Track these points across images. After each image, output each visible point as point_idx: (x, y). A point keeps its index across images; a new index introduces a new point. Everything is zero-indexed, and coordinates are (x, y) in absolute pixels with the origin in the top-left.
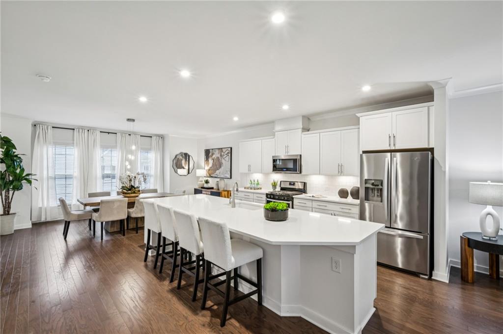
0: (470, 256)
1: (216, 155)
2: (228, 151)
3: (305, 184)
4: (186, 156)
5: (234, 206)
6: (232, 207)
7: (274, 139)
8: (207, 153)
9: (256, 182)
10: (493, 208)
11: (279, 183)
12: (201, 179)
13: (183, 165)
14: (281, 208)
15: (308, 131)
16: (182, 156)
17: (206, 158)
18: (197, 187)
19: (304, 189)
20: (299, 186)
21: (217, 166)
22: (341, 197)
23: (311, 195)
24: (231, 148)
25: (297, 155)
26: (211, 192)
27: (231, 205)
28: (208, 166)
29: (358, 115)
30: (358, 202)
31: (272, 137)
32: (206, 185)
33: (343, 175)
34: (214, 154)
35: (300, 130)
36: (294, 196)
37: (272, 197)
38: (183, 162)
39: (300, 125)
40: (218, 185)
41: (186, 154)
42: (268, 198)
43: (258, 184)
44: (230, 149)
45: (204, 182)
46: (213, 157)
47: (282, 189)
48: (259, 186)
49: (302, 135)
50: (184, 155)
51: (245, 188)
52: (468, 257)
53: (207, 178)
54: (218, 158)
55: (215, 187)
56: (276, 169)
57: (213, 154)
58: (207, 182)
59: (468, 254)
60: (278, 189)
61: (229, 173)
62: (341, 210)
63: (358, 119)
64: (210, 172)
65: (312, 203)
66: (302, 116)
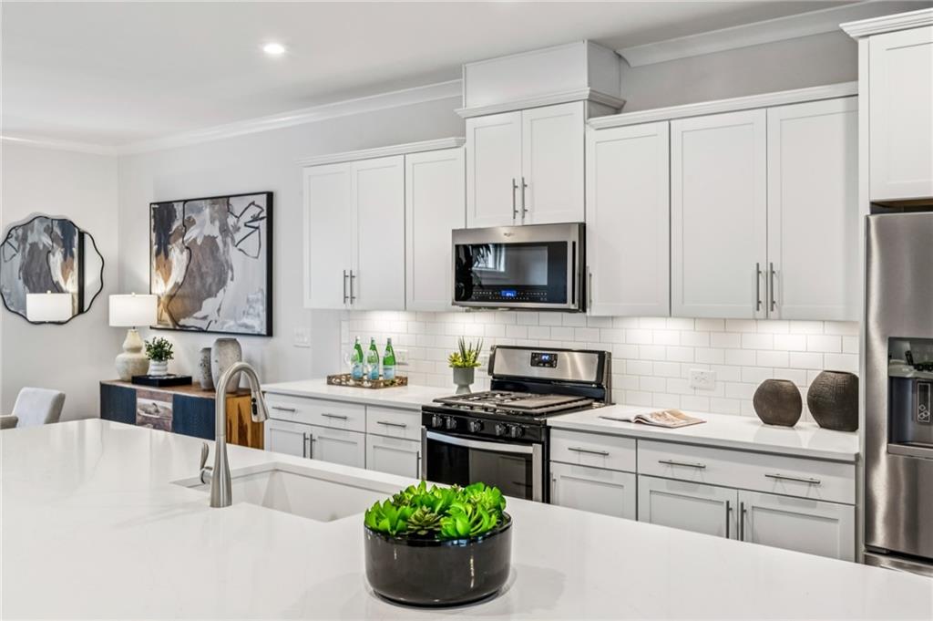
1: (204, 227)
2: (254, 211)
3: (603, 360)
4: (70, 236)
5: (222, 496)
6: (215, 503)
7: (461, 150)
8: (164, 219)
9: (382, 352)
11: (484, 357)
12: (130, 340)
13: (57, 275)
14: (461, 525)
15: (618, 110)
16: (49, 231)
17: (159, 243)
18: (114, 376)
19: (600, 386)
20: (578, 369)
21: (209, 280)
22: (768, 420)
23: (631, 413)
24: (270, 196)
25: (567, 226)
26: (176, 398)
27: (205, 495)
28: (166, 281)
29: (852, 28)
30: (851, 444)
31: (452, 141)
32: (154, 369)
33: (780, 319)
34: (194, 222)
35: (579, 109)
36: (551, 421)
37: (450, 423)
38: (56, 260)
39: (579, 84)
40: (206, 365)
41: (67, 226)
42: (430, 427)
43: (390, 360)
44: (262, 201)
45: (144, 354)
46: (192, 234)
47: (501, 384)
48: (395, 371)
49: (591, 133)
50: (57, 230)
51: (330, 380)
53: (160, 336)
54: (210, 240)
55: (197, 375)
56: (468, 287)
57: (187, 224)
58: (160, 352)
60: (481, 383)
61: (261, 308)
62: (769, 485)
63: (850, 47)
64: (177, 305)
65: (634, 452)
66: (586, 42)
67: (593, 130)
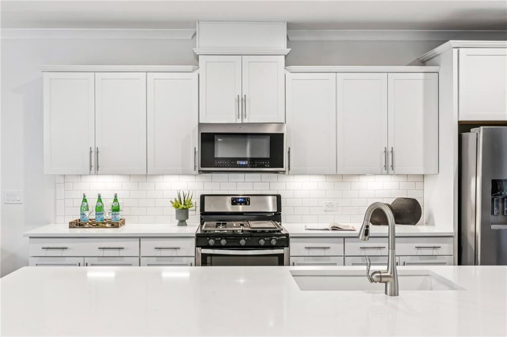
7: (194, 74)
31: (190, 68)
35: (281, 60)
49: (289, 75)
65: (343, 245)
66: (286, 23)
67: (289, 73)
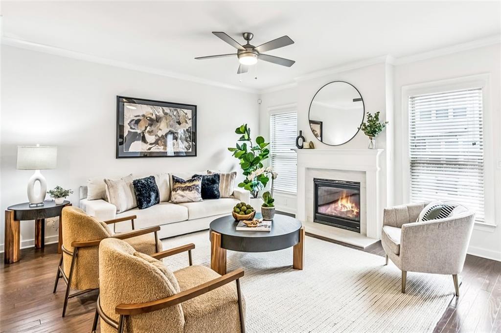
0: (16, 231)
10: (41, 172)
52: (14, 232)
59: (13, 229)
